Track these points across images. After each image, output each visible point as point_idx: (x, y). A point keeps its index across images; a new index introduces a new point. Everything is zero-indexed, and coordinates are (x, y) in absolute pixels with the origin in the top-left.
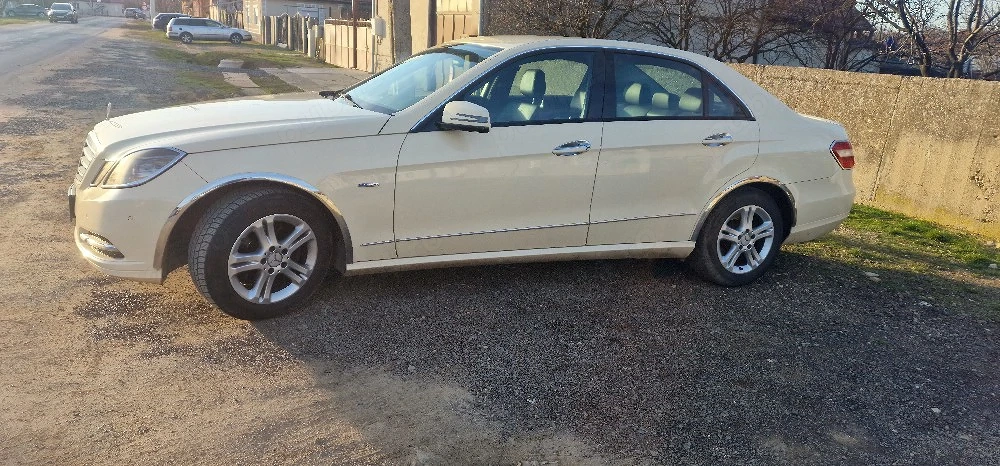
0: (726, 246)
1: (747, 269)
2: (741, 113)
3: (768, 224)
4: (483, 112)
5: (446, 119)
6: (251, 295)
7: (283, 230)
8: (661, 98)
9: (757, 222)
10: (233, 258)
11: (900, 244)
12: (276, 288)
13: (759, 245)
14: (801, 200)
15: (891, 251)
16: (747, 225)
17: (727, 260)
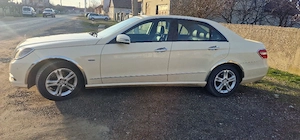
0: (218, 84)
1: (226, 92)
2: (224, 39)
3: (234, 76)
4: (128, 38)
5: (117, 40)
6: (54, 93)
7: (65, 74)
8: (202, 34)
9: (229, 76)
10: (47, 82)
11: (294, 85)
12: (63, 92)
13: (230, 83)
14: (245, 69)
15: (288, 87)
16: (226, 77)
17: (219, 89)
